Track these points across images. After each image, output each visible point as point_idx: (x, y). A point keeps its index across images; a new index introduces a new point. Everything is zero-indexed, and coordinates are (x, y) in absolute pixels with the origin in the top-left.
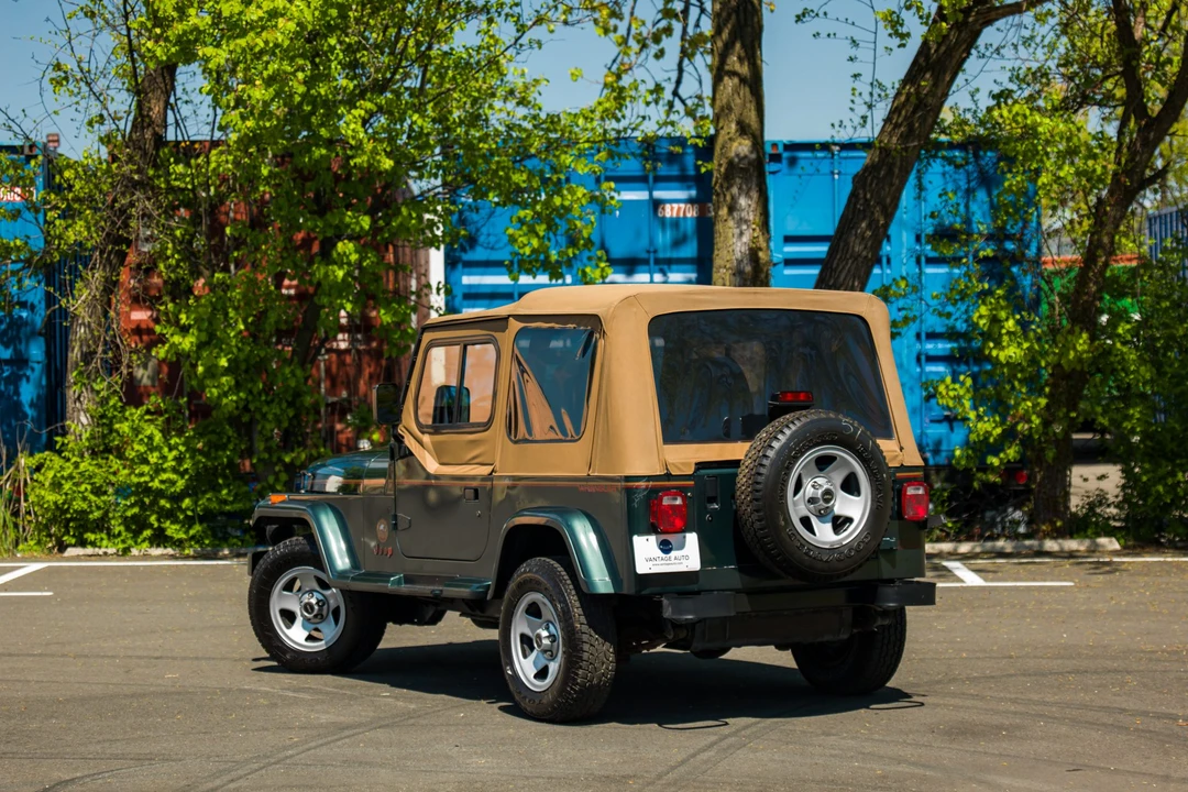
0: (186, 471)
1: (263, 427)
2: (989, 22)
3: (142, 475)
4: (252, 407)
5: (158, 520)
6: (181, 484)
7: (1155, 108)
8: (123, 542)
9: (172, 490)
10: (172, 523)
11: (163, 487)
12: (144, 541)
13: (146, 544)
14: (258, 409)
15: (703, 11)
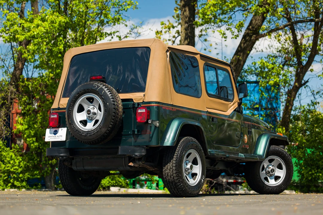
0: (22, 167)
1: (44, 154)
2: (258, 39)
3: (8, 167)
4: (41, 148)
5: (13, 181)
6: (20, 170)
7: (304, 63)
8: (3, 187)
9: (17, 172)
10: (17, 181)
11: (14, 171)
12: (9, 187)
13: (9, 188)
14: (43, 148)
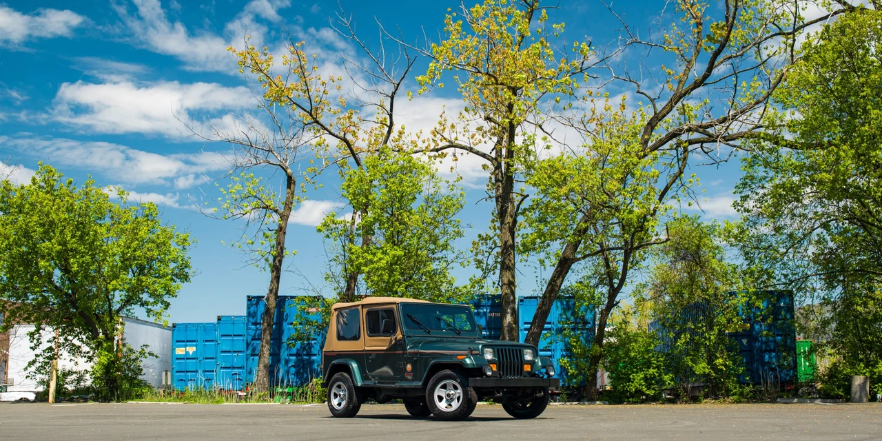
2: (573, 262)
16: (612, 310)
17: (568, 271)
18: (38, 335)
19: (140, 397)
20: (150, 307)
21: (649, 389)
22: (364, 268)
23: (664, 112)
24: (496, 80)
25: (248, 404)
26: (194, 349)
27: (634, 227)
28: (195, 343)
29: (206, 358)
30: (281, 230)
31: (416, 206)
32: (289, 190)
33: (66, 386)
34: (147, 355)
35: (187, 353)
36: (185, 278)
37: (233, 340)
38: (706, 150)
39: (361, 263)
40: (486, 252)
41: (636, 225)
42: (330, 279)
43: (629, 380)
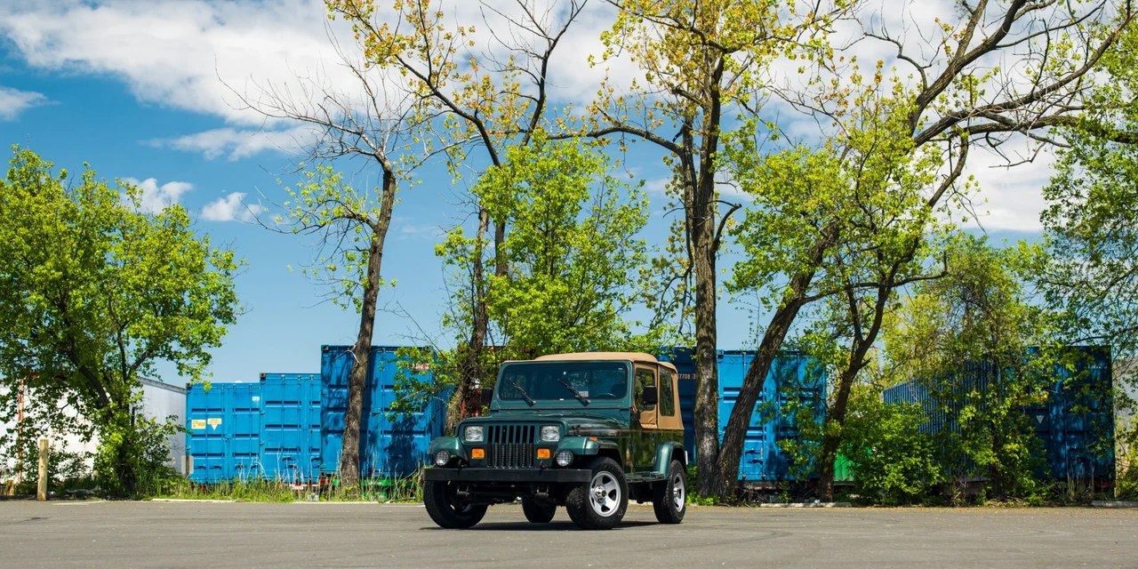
2: (803, 304)
7: (865, 338)
15: (691, 299)
16: (858, 373)
17: (795, 316)
18: (12, 401)
19: (166, 492)
20: (182, 361)
21: (909, 485)
22: (511, 310)
23: (938, 87)
24: (703, 39)
25: (330, 502)
26: (219, 421)
27: (899, 255)
28: (220, 413)
29: (237, 435)
30: (375, 250)
31: (582, 220)
32: (386, 192)
33: (56, 476)
34: (175, 430)
35: (209, 427)
36: (227, 317)
37: (283, 409)
38: (993, 142)
39: (506, 302)
40: (662, 284)
41: (903, 252)
42: (451, 324)
43: (883, 473)
